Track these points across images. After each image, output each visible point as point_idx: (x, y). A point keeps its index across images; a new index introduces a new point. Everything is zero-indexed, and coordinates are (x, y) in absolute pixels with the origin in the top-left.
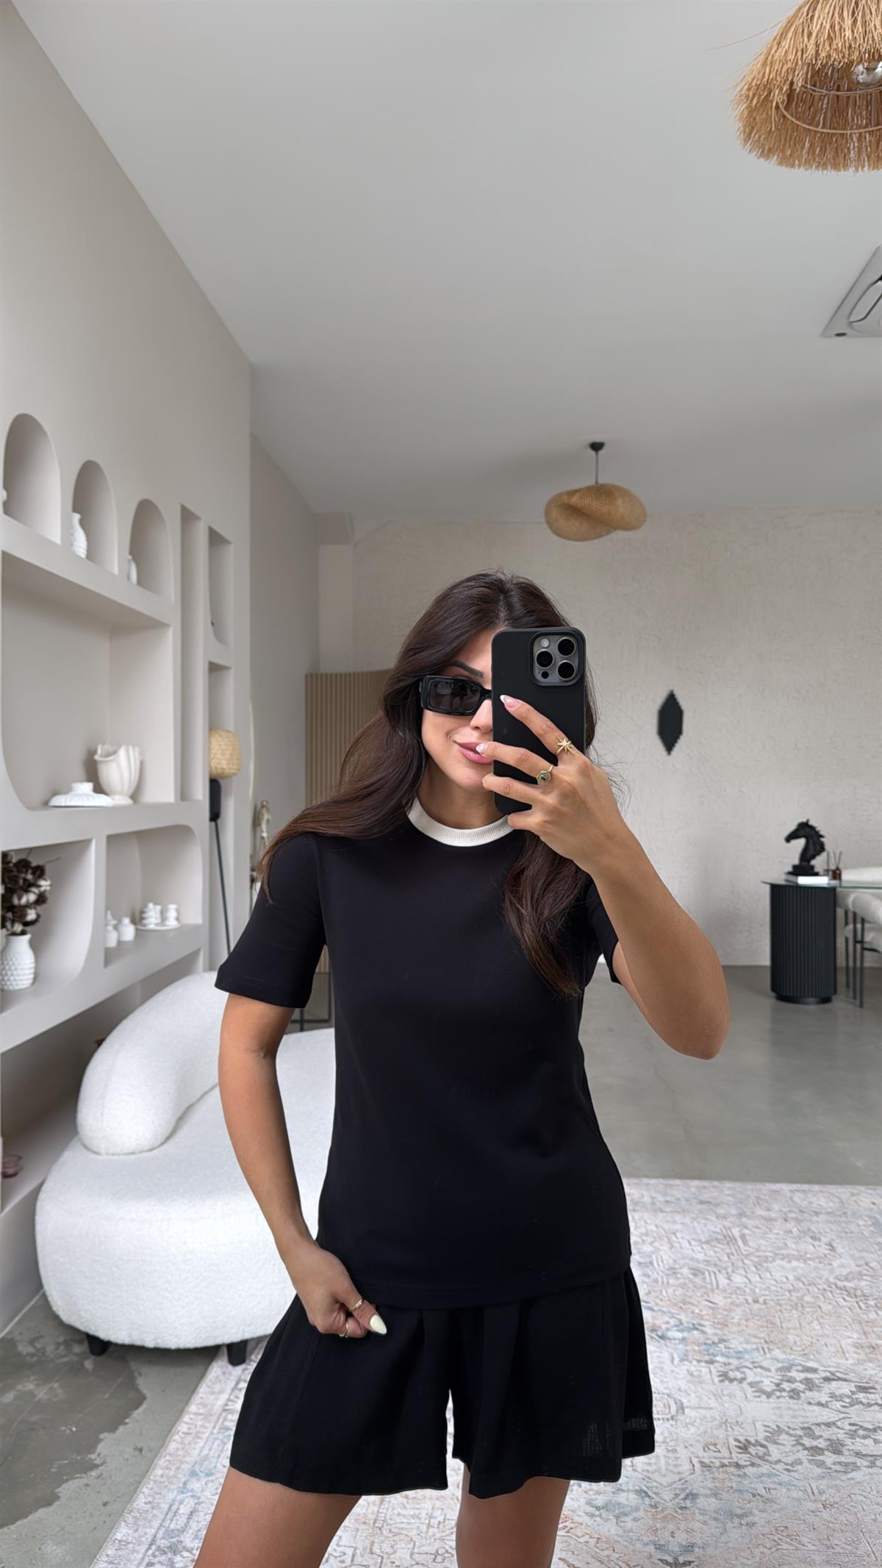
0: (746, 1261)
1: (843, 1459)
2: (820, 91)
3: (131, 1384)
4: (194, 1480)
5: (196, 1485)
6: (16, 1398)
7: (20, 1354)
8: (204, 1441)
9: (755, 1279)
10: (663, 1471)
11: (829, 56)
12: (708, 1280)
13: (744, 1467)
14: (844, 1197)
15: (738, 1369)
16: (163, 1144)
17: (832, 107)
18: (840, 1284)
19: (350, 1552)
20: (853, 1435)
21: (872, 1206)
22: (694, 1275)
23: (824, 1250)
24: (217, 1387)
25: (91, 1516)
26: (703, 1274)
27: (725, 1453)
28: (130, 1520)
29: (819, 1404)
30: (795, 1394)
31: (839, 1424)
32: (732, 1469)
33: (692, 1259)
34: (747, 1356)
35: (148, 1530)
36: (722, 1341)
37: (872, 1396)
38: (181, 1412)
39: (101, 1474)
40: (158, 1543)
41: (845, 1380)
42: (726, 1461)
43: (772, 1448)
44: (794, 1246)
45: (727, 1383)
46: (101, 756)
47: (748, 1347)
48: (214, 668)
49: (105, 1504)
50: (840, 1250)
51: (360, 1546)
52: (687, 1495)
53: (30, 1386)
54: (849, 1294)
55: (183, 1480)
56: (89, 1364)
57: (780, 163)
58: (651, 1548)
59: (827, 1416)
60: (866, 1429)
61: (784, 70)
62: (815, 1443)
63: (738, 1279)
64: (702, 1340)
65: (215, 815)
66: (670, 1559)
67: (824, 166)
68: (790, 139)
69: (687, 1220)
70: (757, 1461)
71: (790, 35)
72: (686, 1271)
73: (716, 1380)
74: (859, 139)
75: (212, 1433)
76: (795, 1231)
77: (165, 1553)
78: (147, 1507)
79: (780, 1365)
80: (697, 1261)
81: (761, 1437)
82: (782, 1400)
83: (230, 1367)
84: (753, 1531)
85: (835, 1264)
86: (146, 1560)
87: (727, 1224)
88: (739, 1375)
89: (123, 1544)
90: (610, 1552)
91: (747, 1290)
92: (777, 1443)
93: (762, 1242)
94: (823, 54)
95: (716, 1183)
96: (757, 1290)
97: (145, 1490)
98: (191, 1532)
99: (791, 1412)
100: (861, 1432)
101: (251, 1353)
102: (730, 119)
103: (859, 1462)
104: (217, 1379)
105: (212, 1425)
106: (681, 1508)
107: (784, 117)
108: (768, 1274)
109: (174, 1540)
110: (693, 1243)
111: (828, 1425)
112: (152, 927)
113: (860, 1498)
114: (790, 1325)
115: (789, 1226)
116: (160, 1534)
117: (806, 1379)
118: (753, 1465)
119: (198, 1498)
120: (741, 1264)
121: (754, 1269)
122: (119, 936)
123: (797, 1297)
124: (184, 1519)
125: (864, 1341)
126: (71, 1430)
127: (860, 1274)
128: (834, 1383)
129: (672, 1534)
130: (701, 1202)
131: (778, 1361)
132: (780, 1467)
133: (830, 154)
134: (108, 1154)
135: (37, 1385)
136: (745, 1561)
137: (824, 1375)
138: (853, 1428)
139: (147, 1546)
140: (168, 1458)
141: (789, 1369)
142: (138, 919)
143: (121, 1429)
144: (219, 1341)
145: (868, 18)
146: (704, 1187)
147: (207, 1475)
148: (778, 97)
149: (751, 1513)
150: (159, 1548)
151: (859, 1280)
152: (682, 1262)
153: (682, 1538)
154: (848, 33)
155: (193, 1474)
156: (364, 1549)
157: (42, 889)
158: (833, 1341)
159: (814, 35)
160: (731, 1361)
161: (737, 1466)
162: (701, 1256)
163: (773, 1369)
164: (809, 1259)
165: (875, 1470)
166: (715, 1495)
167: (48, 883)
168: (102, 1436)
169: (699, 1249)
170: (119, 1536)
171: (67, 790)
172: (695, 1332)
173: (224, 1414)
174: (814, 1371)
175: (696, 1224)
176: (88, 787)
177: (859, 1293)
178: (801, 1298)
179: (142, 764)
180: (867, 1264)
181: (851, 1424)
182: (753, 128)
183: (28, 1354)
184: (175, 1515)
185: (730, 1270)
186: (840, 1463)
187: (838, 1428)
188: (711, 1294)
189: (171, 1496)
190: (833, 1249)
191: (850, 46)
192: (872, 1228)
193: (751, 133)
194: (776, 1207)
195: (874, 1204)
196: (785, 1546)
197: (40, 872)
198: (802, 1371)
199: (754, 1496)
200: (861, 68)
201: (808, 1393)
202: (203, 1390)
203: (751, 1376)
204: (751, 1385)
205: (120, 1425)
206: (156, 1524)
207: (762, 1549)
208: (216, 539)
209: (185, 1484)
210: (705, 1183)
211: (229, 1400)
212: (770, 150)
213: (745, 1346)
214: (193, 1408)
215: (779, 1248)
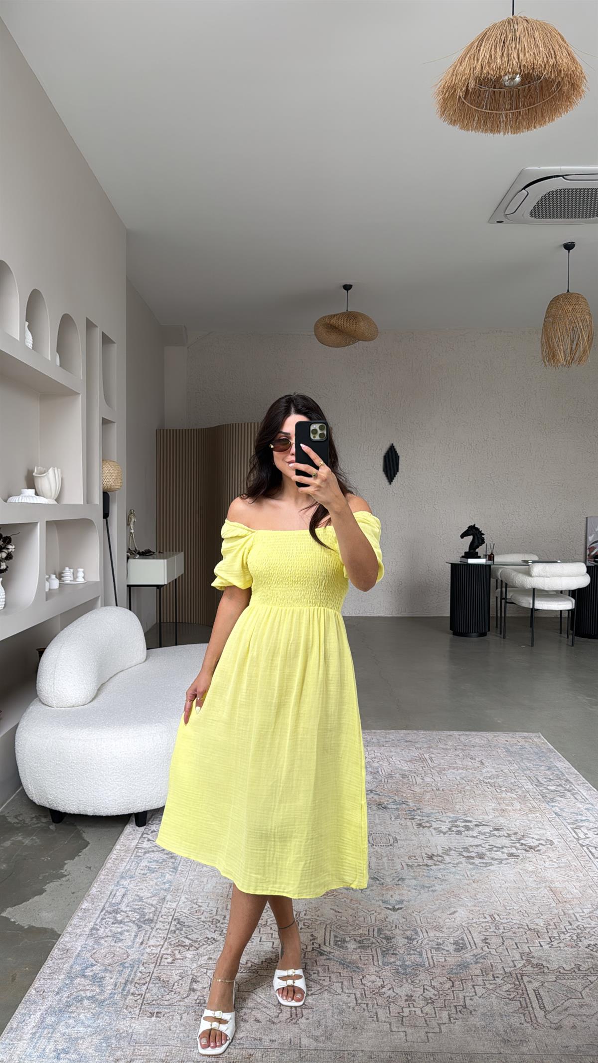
0: (432, 770)
1: (484, 861)
2: (483, 89)
3: (79, 836)
4: (123, 880)
5: (124, 883)
6: (12, 844)
7: (10, 823)
8: (126, 862)
9: (438, 779)
10: (387, 869)
11: (488, 73)
12: (411, 779)
13: (430, 866)
14: (490, 738)
15: (427, 822)
16: (91, 702)
17: (491, 97)
18: (486, 781)
19: (215, 910)
20: (490, 850)
21: (506, 742)
22: (402, 777)
23: (477, 764)
24: (131, 837)
25: (66, 898)
26: (408, 777)
27: (420, 860)
28: (89, 899)
29: (473, 837)
30: (459, 833)
31: (483, 845)
32: (425, 867)
33: (401, 770)
34: (433, 816)
35: (99, 904)
36: (418, 809)
37: (502, 832)
38: (111, 850)
39: (69, 879)
40: (106, 909)
41: (487, 825)
42: (421, 864)
43: (446, 857)
44: (460, 763)
45: (421, 828)
46: (37, 474)
47: (434, 811)
48: (105, 422)
49: (73, 893)
50: (486, 764)
51: (220, 907)
52: (400, 879)
53: (20, 838)
54: (491, 785)
55: (117, 880)
56: (52, 827)
57: (461, 128)
58: (380, 903)
59: (476, 842)
60: (497, 847)
61: (463, 79)
62: (469, 855)
63: (428, 779)
64: (407, 808)
65: (106, 515)
66: (391, 907)
67: (486, 131)
68: (467, 115)
69: (398, 750)
70: (438, 863)
71: (467, 59)
72: (397, 776)
73: (415, 827)
74: (506, 116)
75: (130, 859)
76: (461, 755)
77: (111, 913)
78: (98, 893)
79: (450, 820)
80: (405, 770)
81: (440, 852)
82: (452, 835)
83: (137, 827)
84: (435, 894)
85: (484, 771)
86: (101, 917)
87: (422, 752)
88: (428, 825)
89: (86, 910)
90: (358, 905)
91: (433, 785)
92: (448, 855)
93: (442, 761)
94: (485, 71)
95: (415, 732)
96: (439, 785)
97: (95, 885)
98: (124, 904)
99: (457, 841)
100: (495, 849)
101: (149, 820)
102: (431, 103)
103: (493, 862)
104: (130, 834)
105: (130, 855)
106: (396, 885)
107: (464, 103)
108: (445, 777)
109: (116, 908)
110: (402, 762)
111: (477, 846)
112: (68, 582)
113: (493, 877)
114: (457, 800)
115: (457, 753)
116: (107, 905)
117: (466, 826)
118: (435, 865)
119: (127, 888)
120: (429, 771)
121: (437, 774)
122: (50, 586)
123: (462, 788)
124: (120, 898)
125: (498, 807)
126: (47, 859)
127: (497, 775)
128: (481, 827)
129: (392, 896)
130: (407, 741)
131: (450, 817)
132: (450, 865)
133: (489, 125)
134: (57, 707)
135: (24, 838)
136: (430, 907)
137: (475, 823)
138: (491, 847)
139: (100, 911)
140: (106, 870)
141: (456, 821)
142: (60, 577)
143: (77, 858)
144: (131, 812)
145: (510, 51)
146: (408, 734)
147: (130, 878)
148: (460, 93)
149: (434, 886)
150: (107, 911)
151: (497, 778)
152: (395, 771)
153: (397, 897)
154: (499, 61)
155: (122, 877)
156: (223, 908)
157: (10, 550)
158: (481, 808)
159: (480, 60)
160: (424, 818)
161: (427, 865)
162: (406, 768)
163: (447, 821)
164: (469, 769)
165: (502, 865)
166: (415, 879)
167: (13, 547)
168: (66, 862)
169: (406, 765)
170: (84, 907)
171: (19, 494)
172: (403, 805)
173: (136, 850)
174: (471, 821)
175: (403, 752)
176: (31, 492)
177: (496, 785)
178: (464, 788)
179: (62, 479)
180: (502, 771)
181: (489, 845)
182: (445, 109)
183: (14, 823)
184: (114, 896)
185: (423, 775)
186: (483, 863)
187: (483, 847)
188: (412, 787)
189: (111, 888)
190: (482, 763)
191: (500, 67)
192: (505, 753)
193: (444, 111)
194: (450, 743)
195: (507, 741)
196: (452, 900)
197: (8, 540)
198: (463, 822)
199: (436, 878)
200: (507, 78)
201: (466, 832)
202: (122, 838)
203: (435, 825)
204: (435, 829)
205: (76, 856)
206: (104, 901)
207: (440, 901)
208: (106, 340)
209: (118, 882)
210: (408, 732)
211: (138, 843)
212: (455, 120)
213: (431, 811)
214: (117, 847)
215: (452, 764)
